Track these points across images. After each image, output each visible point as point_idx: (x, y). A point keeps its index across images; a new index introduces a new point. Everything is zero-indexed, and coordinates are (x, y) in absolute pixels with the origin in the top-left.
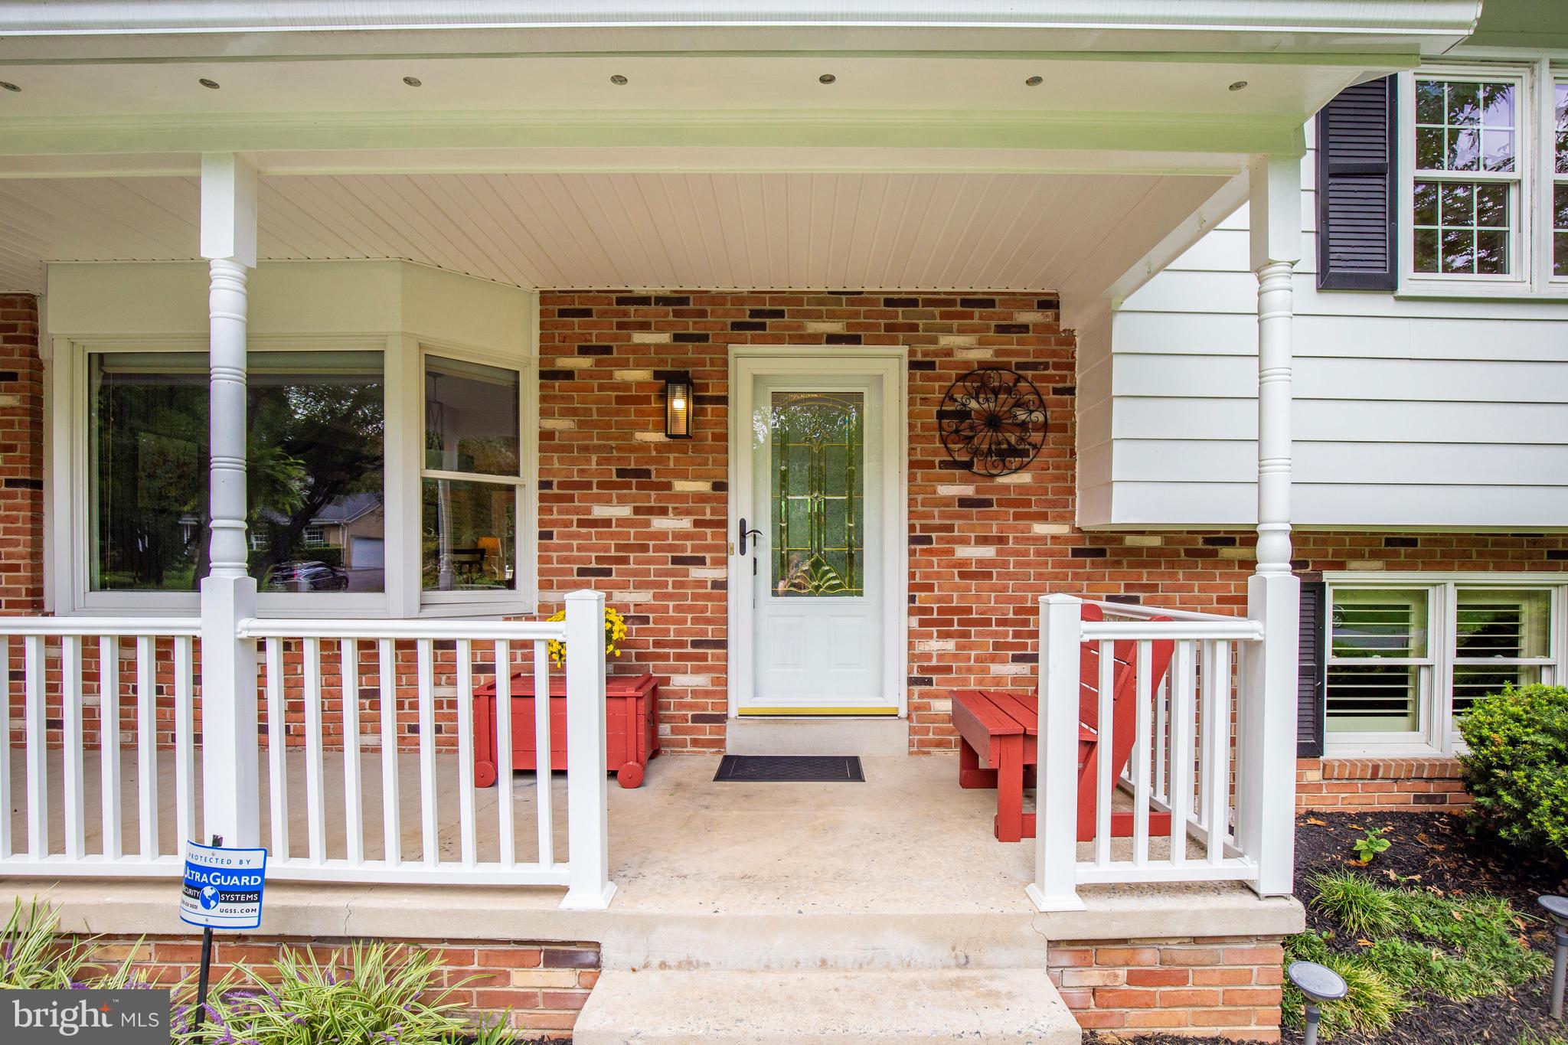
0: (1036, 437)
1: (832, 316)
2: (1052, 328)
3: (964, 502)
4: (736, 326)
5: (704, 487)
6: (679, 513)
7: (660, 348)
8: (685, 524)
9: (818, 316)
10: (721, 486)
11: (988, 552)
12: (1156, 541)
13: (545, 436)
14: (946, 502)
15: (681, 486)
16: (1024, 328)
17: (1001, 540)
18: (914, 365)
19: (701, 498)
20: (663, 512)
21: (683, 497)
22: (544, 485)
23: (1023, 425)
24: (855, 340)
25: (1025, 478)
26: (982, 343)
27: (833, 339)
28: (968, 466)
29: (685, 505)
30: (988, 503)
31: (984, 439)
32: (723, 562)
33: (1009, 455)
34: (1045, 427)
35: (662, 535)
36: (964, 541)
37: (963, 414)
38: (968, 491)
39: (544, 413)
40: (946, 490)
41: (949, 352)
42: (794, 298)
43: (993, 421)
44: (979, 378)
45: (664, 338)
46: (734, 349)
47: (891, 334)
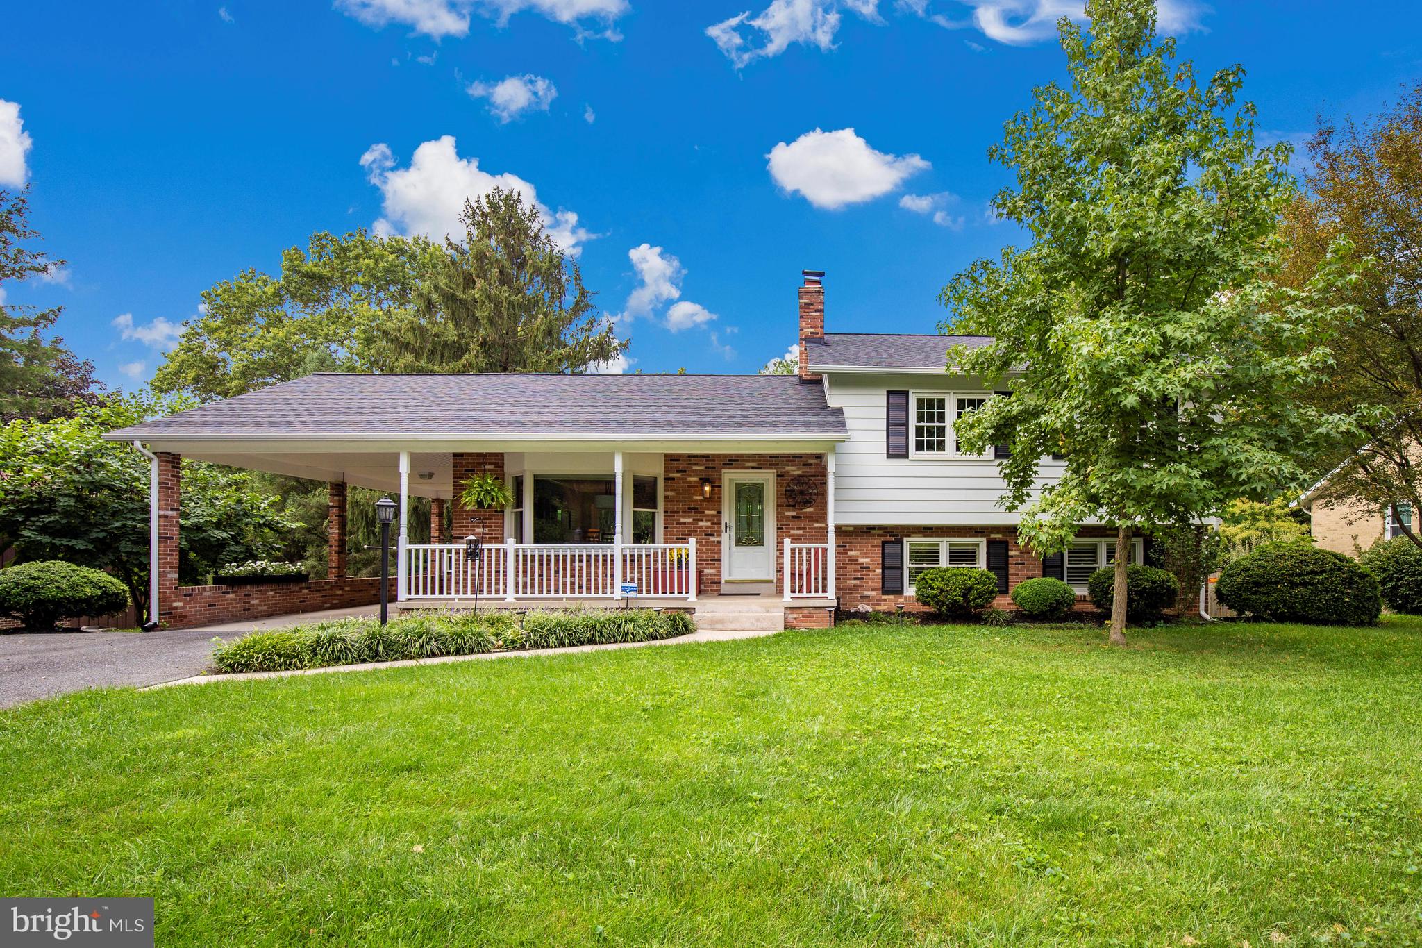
0: (815, 497)
1: (753, 461)
2: (819, 465)
3: (793, 517)
4: (724, 464)
5: (714, 513)
6: (707, 520)
7: (701, 471)
8: (708, 524)
9: (748, 461)
10: (719, 512)
11: (800, 532)
12: (851, 529)
13: (666, 497)
14: (788, 517)
15: (707, 512)
16: (811, 465)
17: (804, 528)
18: (778, 476)
19: (713, 516)
20: (702, 520)
21: (708, 516)
22: (665, 512)
23: (811, 494)
24: (760, 468)
25: (811, 510)
26: (798, 469)
27: (753, 468)
28: (794, 506)
29: (708, 518)
30: (800, 517)
31: (799, 498)
32: (720, 535)
33: (807, 503)
34: (817, 494)
35: (702, 527)
36: (793, 529)
37: (793, 491)
38: (794, 513)
39: (665, 490)
40: (787, 513)
41: (788, 472)
42: (742, 455)
43: (802, 493)
44: (797, 479)
45: (702, 468)
46: (723, 471)
47: (771, 466)
